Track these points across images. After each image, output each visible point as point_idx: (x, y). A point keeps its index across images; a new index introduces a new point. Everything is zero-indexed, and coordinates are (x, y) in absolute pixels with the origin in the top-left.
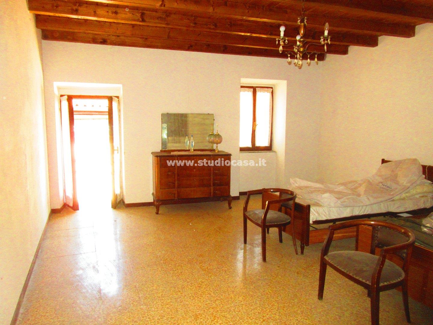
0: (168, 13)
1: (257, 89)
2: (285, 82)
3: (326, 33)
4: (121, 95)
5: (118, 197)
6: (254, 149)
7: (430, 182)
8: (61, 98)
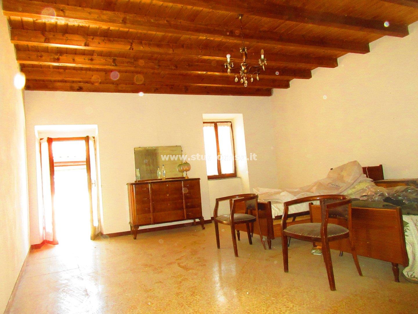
0: (136, 58)
1: (217, 123)
2: (241, 115)
3: (262, 56)
4: (96, 135)
5: (97, 230)
6: (221, 176)
7: (371, 179)
8: (41, 141)
